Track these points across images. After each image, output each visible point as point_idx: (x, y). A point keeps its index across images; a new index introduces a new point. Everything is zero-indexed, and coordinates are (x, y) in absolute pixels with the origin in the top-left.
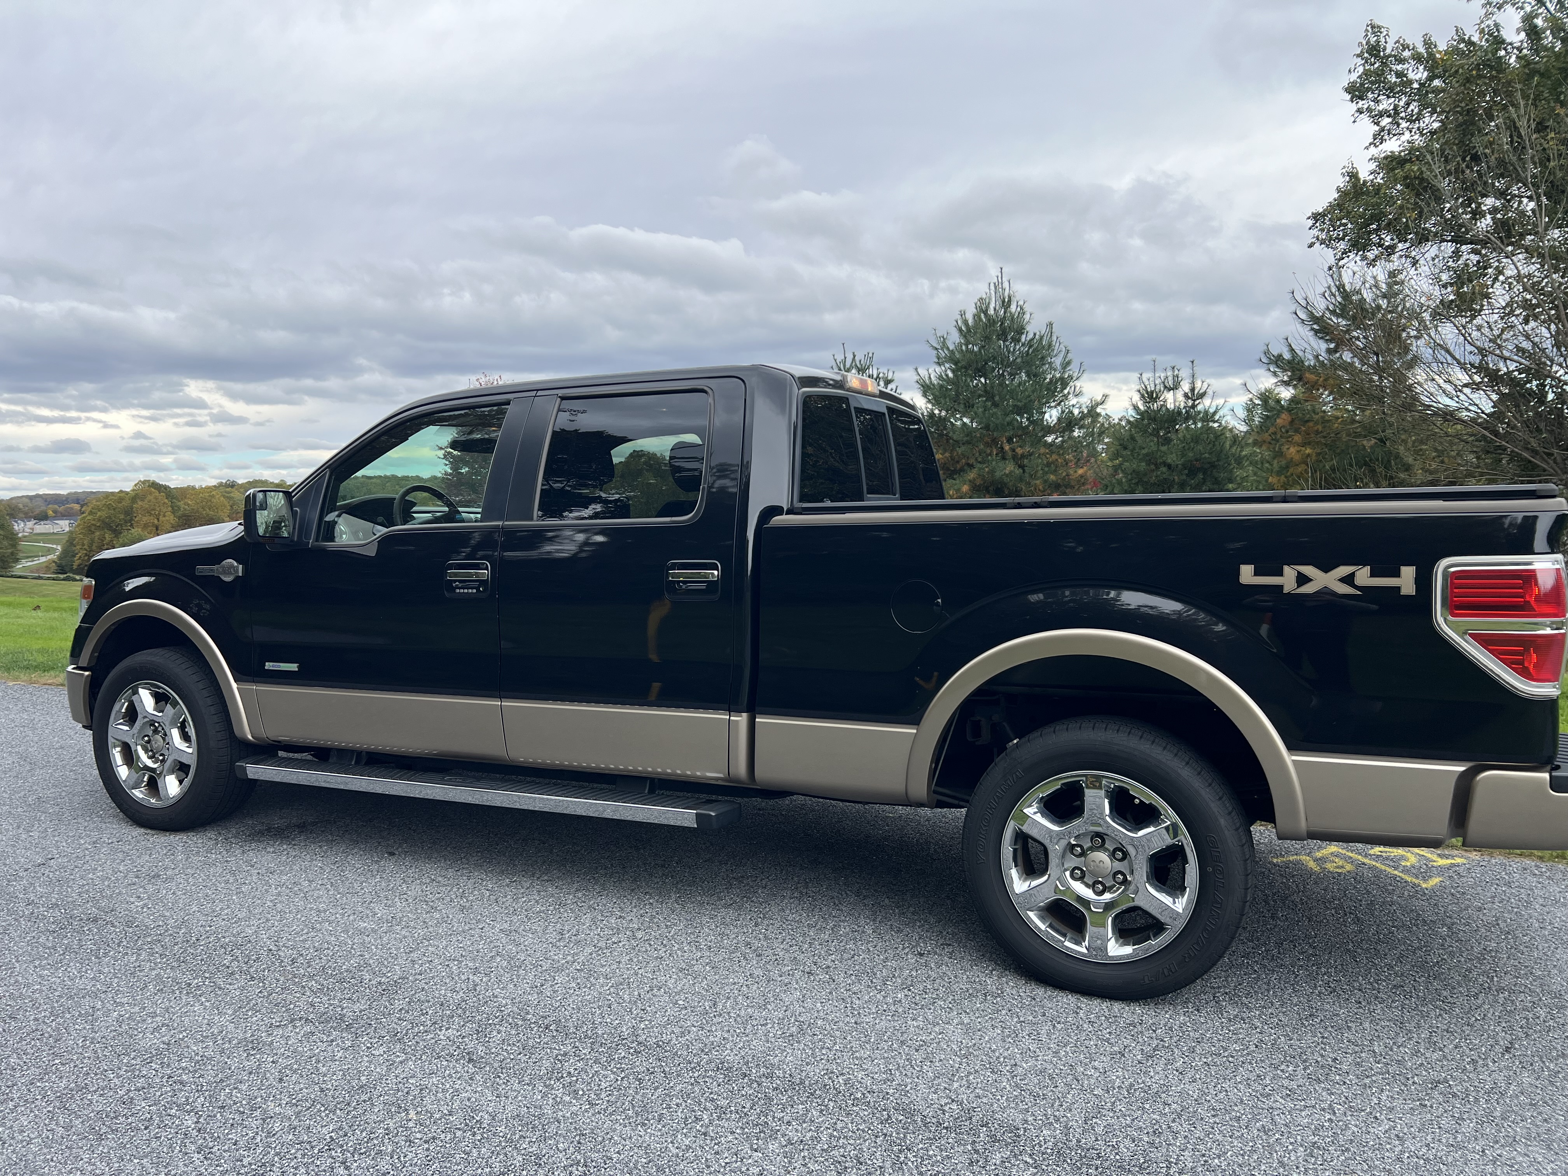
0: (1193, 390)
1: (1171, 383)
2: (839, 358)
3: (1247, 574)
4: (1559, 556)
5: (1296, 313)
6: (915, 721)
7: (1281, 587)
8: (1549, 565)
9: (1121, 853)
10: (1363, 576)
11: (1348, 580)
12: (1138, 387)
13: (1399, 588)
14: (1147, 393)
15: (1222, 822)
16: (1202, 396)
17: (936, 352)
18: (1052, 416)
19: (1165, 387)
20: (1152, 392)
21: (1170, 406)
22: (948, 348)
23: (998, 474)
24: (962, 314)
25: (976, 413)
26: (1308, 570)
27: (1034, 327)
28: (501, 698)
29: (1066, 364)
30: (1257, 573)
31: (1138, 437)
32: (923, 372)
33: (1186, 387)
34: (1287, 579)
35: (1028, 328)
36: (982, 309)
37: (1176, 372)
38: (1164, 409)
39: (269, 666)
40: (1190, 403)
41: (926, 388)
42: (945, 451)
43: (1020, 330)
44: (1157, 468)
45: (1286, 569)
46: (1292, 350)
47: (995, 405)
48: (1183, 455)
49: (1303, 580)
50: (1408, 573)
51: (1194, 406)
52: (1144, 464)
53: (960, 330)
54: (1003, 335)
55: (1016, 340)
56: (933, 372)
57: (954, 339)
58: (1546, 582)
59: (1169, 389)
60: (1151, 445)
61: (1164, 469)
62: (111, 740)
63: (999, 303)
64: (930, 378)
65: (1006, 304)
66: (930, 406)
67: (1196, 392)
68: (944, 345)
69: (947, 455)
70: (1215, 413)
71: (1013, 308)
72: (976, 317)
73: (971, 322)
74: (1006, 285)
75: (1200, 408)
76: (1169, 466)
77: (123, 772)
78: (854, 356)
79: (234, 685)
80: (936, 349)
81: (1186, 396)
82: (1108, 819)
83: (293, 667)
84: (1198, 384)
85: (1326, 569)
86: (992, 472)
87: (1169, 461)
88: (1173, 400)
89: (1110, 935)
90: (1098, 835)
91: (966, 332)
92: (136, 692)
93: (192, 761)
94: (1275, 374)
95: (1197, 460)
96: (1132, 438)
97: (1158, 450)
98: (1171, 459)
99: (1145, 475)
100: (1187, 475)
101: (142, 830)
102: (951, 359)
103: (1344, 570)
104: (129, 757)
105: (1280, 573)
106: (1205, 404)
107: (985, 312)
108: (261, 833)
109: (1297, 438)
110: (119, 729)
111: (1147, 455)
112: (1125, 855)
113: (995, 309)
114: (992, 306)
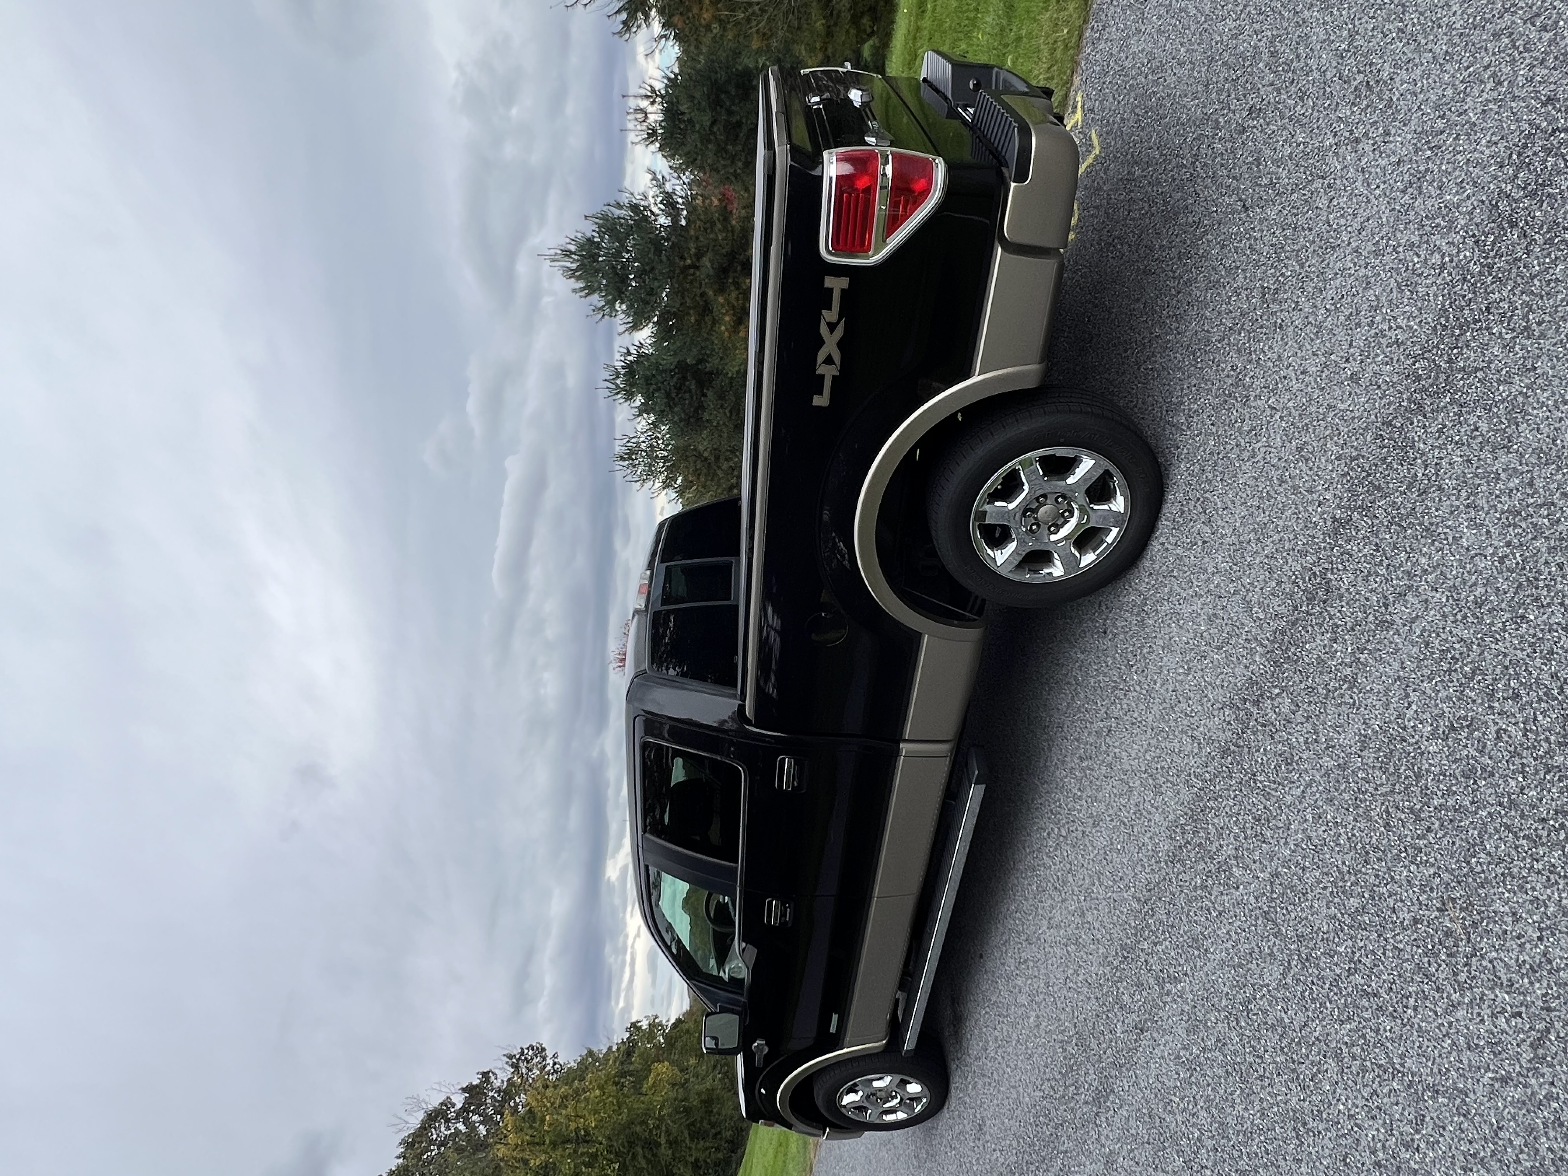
0: (647, 97)
1: (641, 116)
2: (607, 393)
3: (821, 401)
4: (826, 154)
5: (586, 5)
6: (919, 636)
7: (834, 377)
8: (833, 167)
9: (1041, 499)
10: (830, 315)
11: (832, 327)
12: (644, 147)
13: (843, 290)
14: (648, 138)
15: (1024, 428)
16: (653, 90)
17: (606, 317)
18: (663, 220)
19: (644, 121)
20: (648, 134)
21: (660, 117)
22: (604, 306)
23: (711, 272)
24: (574, 291)
25: (659, 287)
26: (821, 356)
27: (589, 229)
28: (871, 898)
29: (619, 206)
30: (820, 393)
31: (686, 149)
32: (622, 328)
33: (644, 104)
34: (828, 372)
35: (589, 234)
36: (572, 274)
37: (631, 111)
38: (663, 124)
39: (833, 1030)
40: (659, 100)
41: (636, 326)
42: (688, 314)
43: (590, 241)
44: (714, 133)
45: (818, 372)
46: (619, 12)
47: (653, 269)
48: (704, 111)
49: (829, 360)
50: (829, 282)
51: (662, 97)
52: (710, 146)
53: (588, 294)
54: (594, 257)
55: (598, 245)
56: (621, 319)
57: (596, 299)
58: (847, 169)
59: (646, 117)
60: (693, 139)
61: (715, 129)
62: (878, 1121)
63: (567, 259)
64: (629, 323)
65: (567, 253)
66: (651, 325)
67: (650, 94)
68: (601, 309)
69: (692, 312)
70: (669, 79)
71: (573, 248)
72: (578, 278)
73: (581, 284)
74: (552, 252)
75: (663, 92)
76: (714, 123)
77: (901, 1116)
78: (606, 380)
79: (845, 1050)
80: (604, 315)
81: (653, 103)
82: (1012, 506)
83: (835, 1017)
84: (643, 92)
85: (821, 342)
86: (708, 276)
87: (708, 124)
88: (655, 114)
89: (1106, 507)
90: (1024, 514)
91: (590, 289)
92: (844, 1106)
93: (898, 1077)
94: (639, 27)
95: (709, 98)
96: (686, 155)
97: (698, 132)
98: (707, 120)
99: (719, 145)
100: (721, 107)
101: (945, 1108)
102: (611, 304)
103: (824, 330)
104: (893, 1111)
105: (822, 377)
106: (659, 86)
107: (575, 271)
108: (956, 1033)
109: (695, 10)
110: (869, 1116)
111: (702, 142)
112: (1045, 496)
113: (572, 263)
114: (569, 265)
